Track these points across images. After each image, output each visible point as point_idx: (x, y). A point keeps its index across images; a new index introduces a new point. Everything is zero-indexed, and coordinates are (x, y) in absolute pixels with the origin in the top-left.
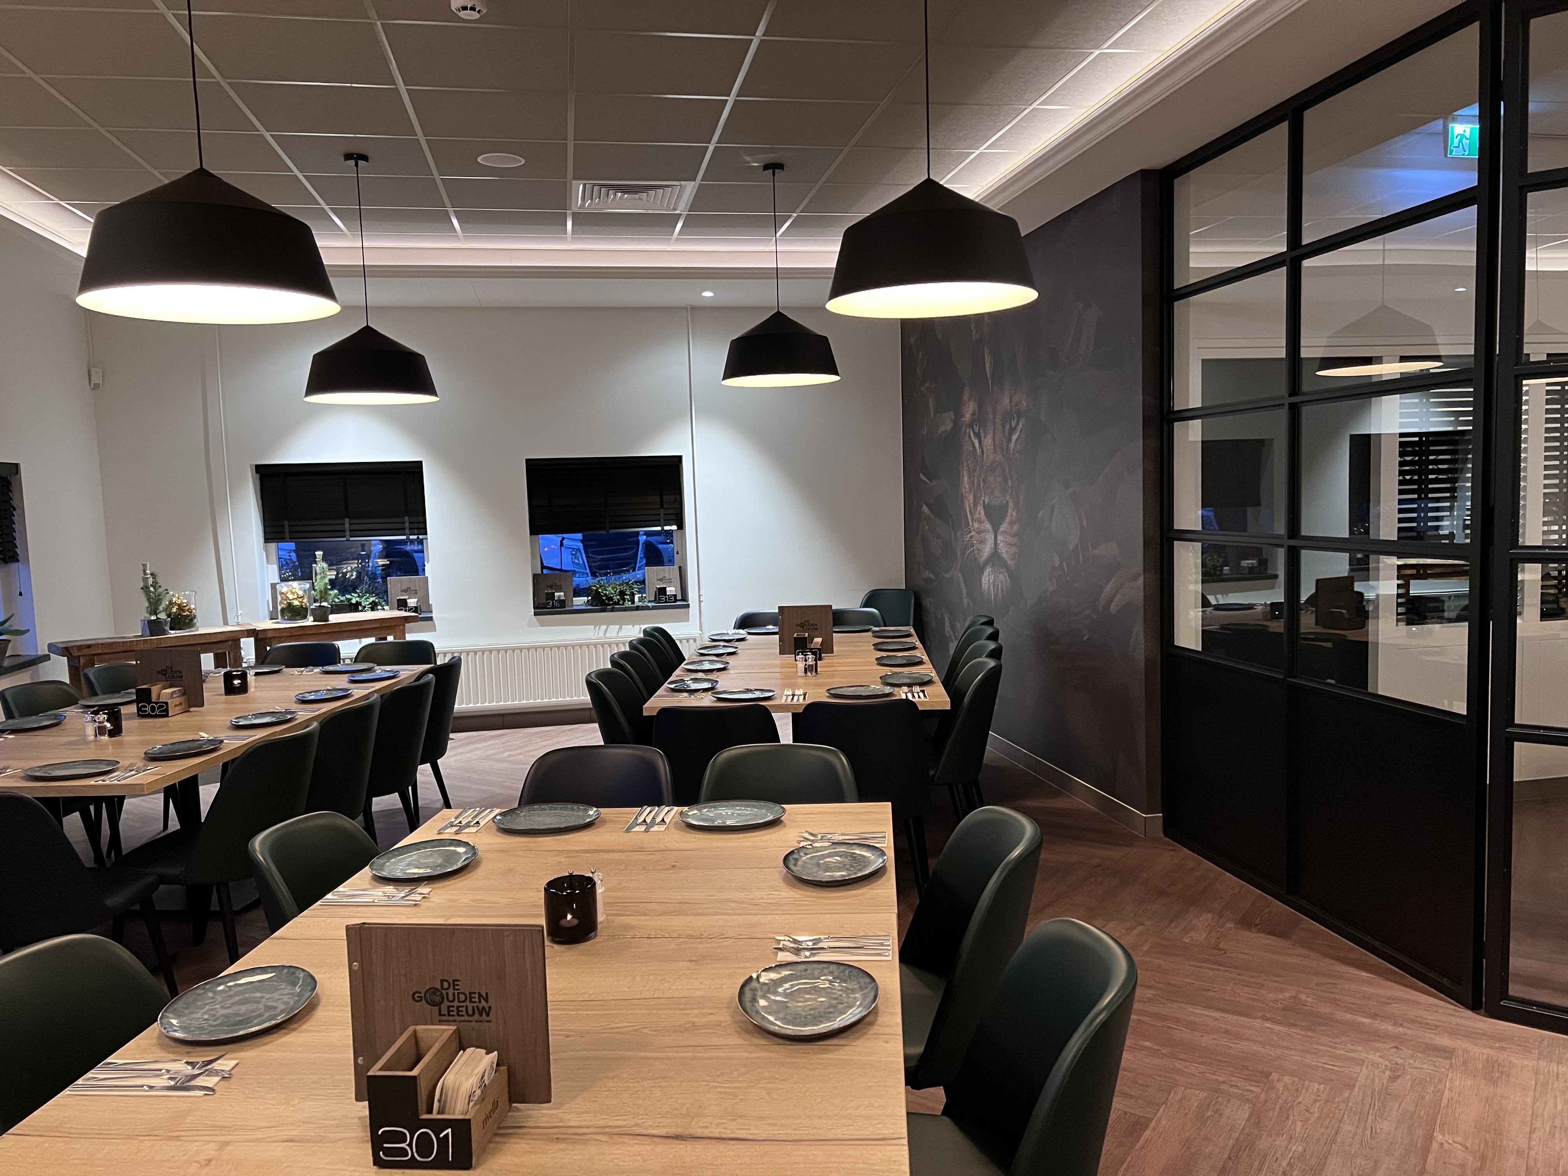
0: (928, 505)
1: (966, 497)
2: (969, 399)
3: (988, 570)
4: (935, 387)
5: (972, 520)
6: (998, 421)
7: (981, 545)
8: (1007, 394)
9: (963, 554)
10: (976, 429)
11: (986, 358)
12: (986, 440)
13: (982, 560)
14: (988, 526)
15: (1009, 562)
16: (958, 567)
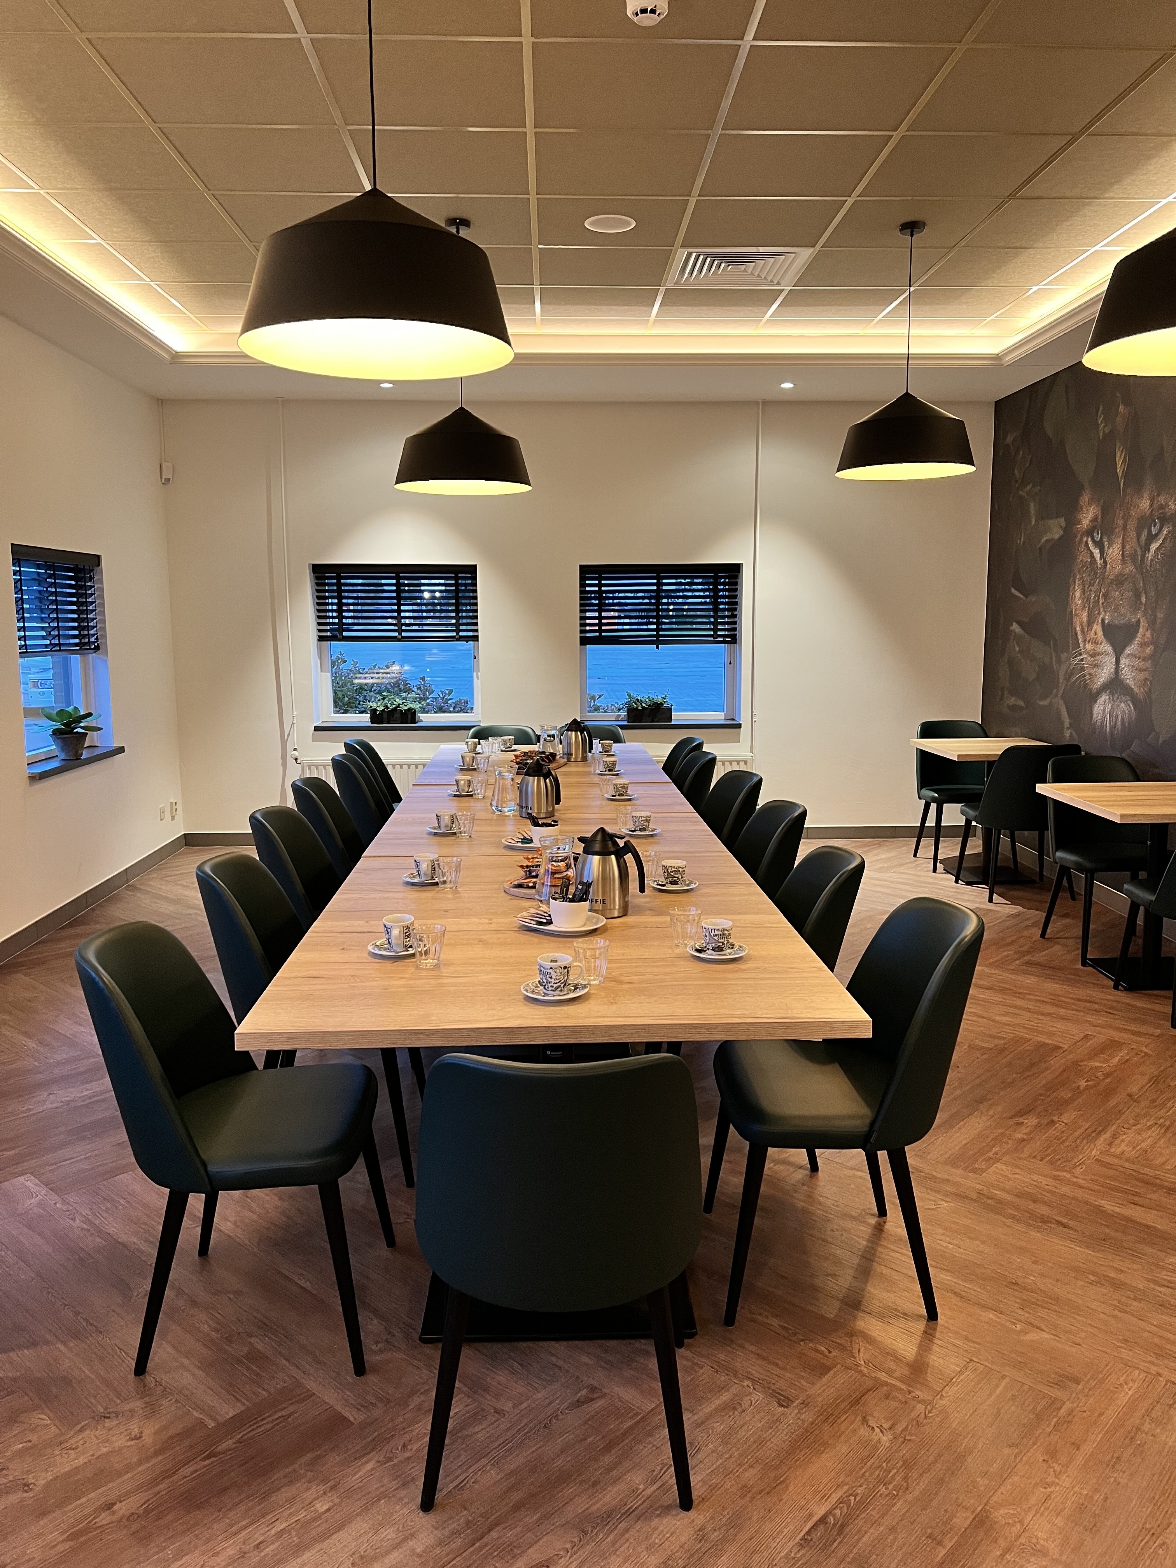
0: (1020, 623)
1: (1076, 615)
2: (1090, 504)
3: (1104, 697)
4: (1040, 491)
5: (1085, 641)
6: (1132, 526)
7: (1095, 669)
8: (1146, 495)
9: (1068, 679)
10: (1097, 537)
11: (1118, 455)
12: (1111, 550)
13: (1096, 686)
14: (1108, 648)
15: (1136, 690)
16: (1060, 694)
